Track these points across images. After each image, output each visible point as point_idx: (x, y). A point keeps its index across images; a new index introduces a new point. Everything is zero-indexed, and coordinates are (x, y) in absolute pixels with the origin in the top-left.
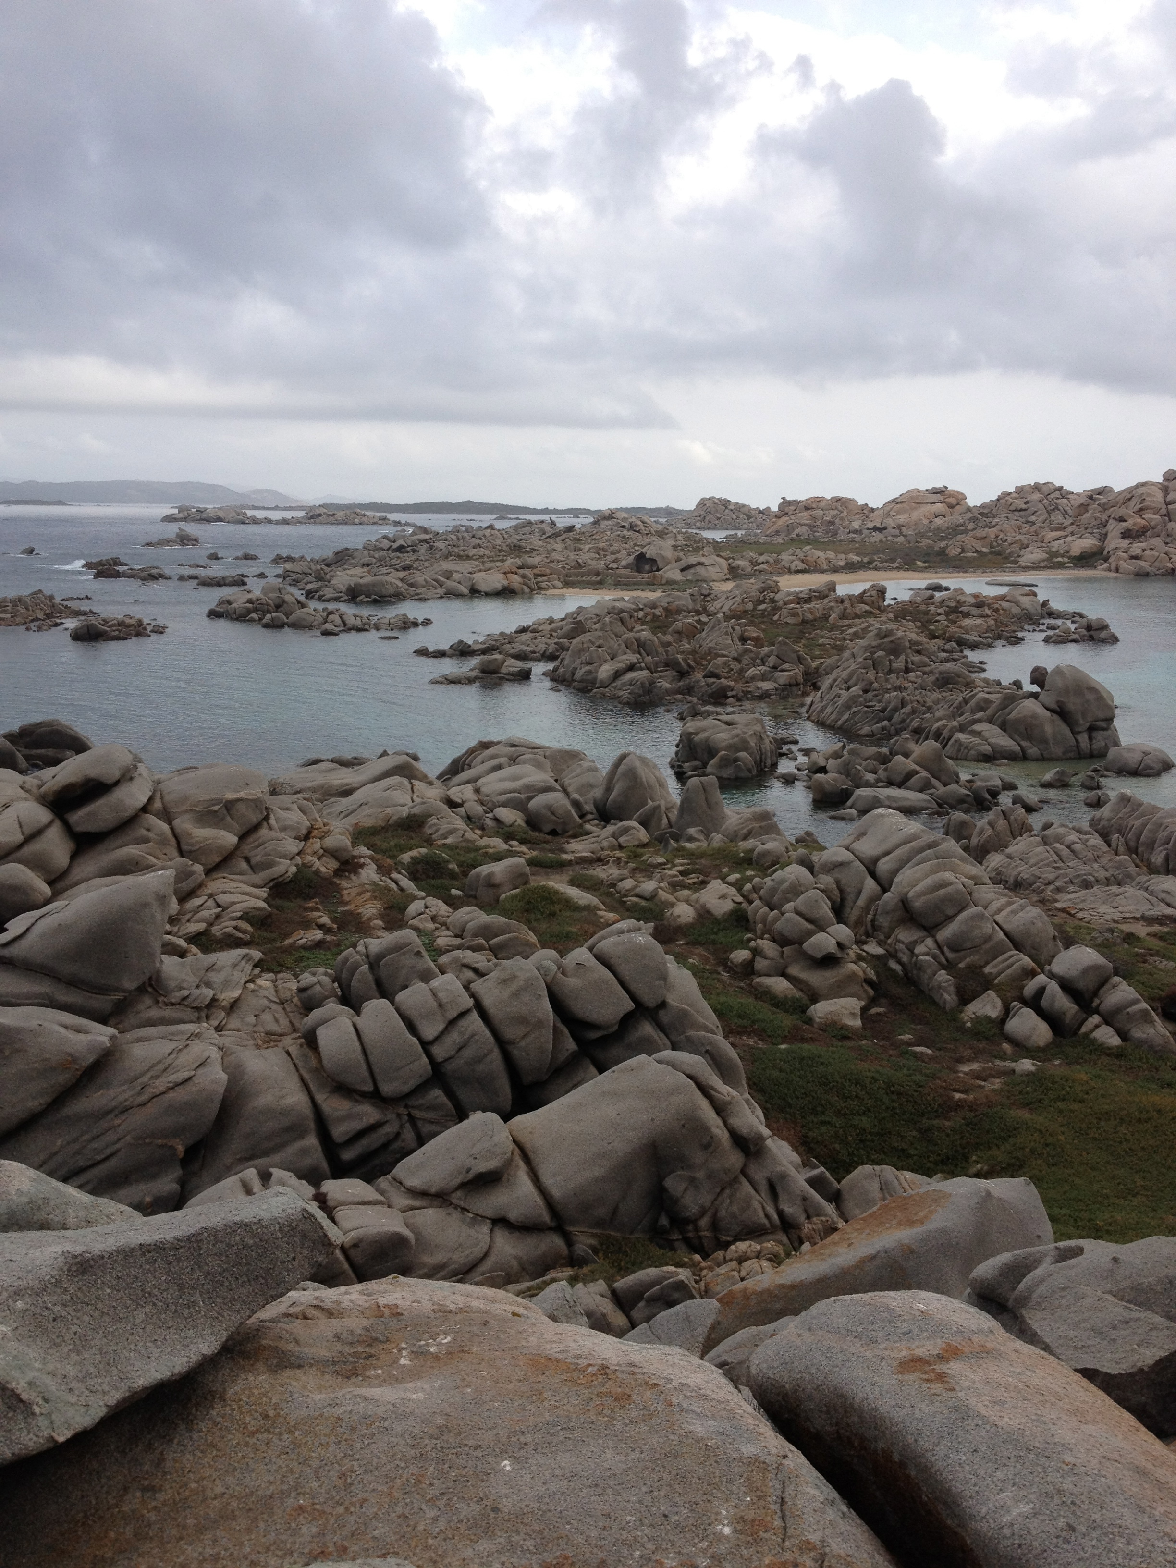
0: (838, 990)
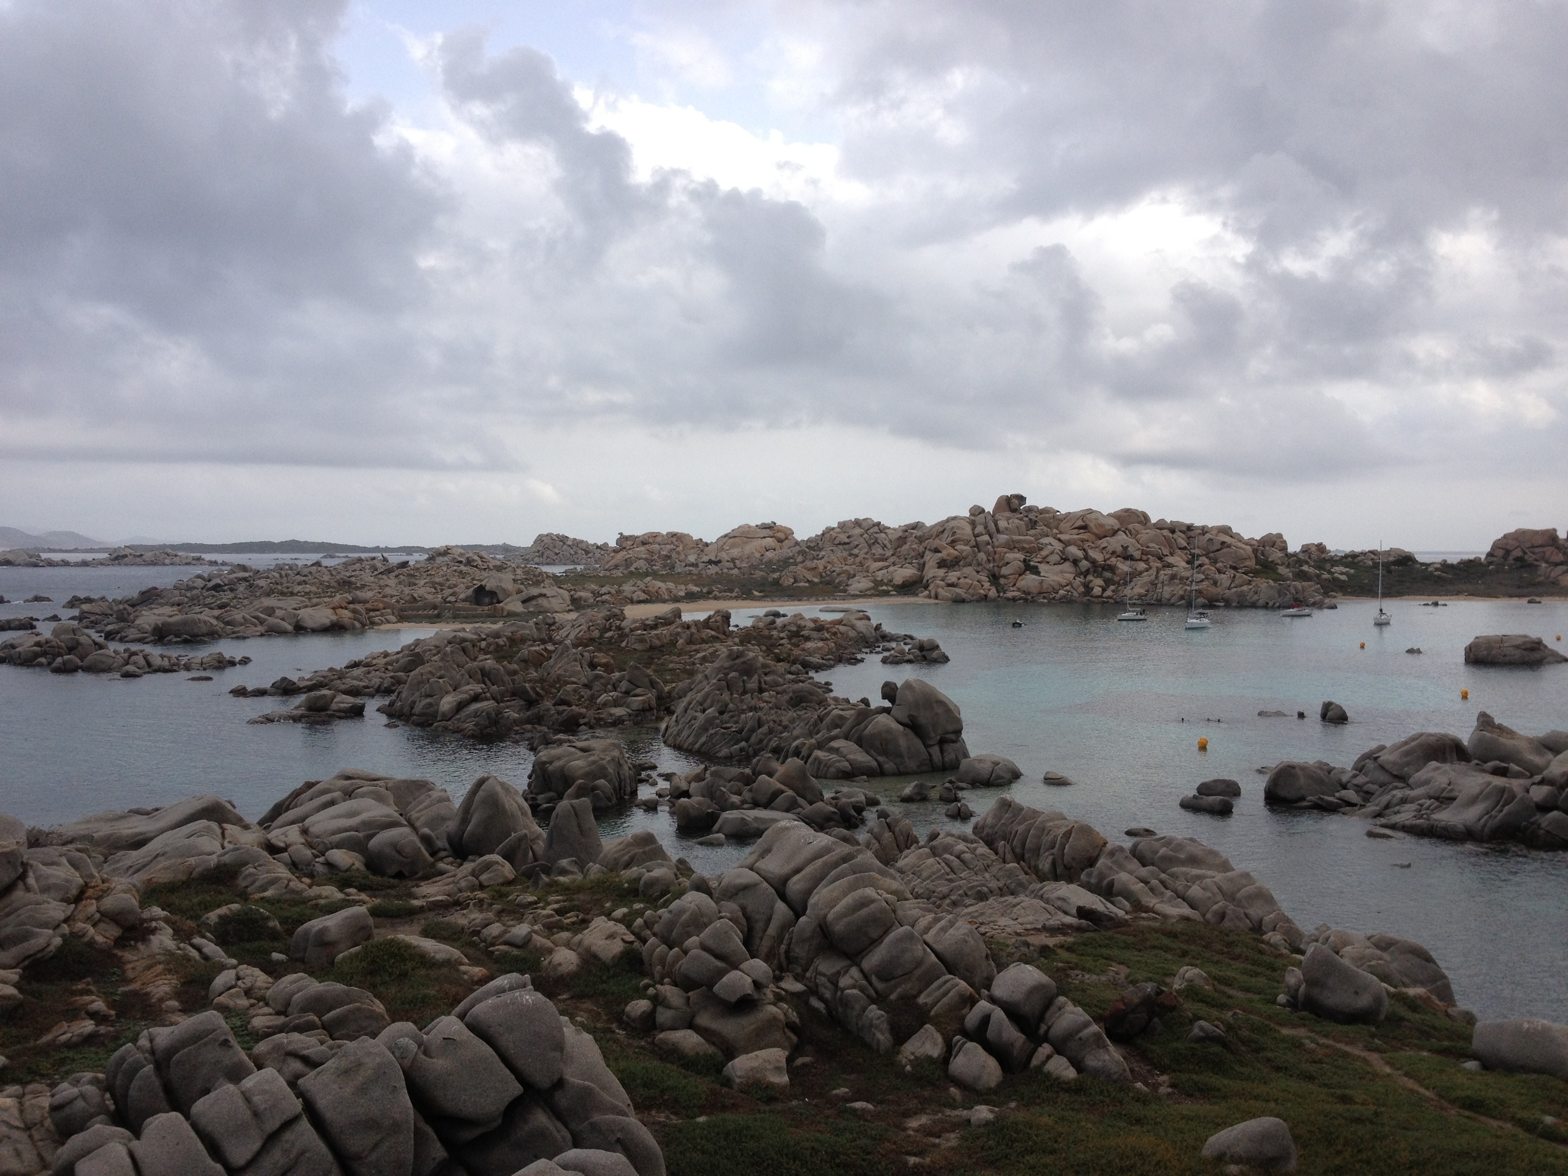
0: (757, 1041)
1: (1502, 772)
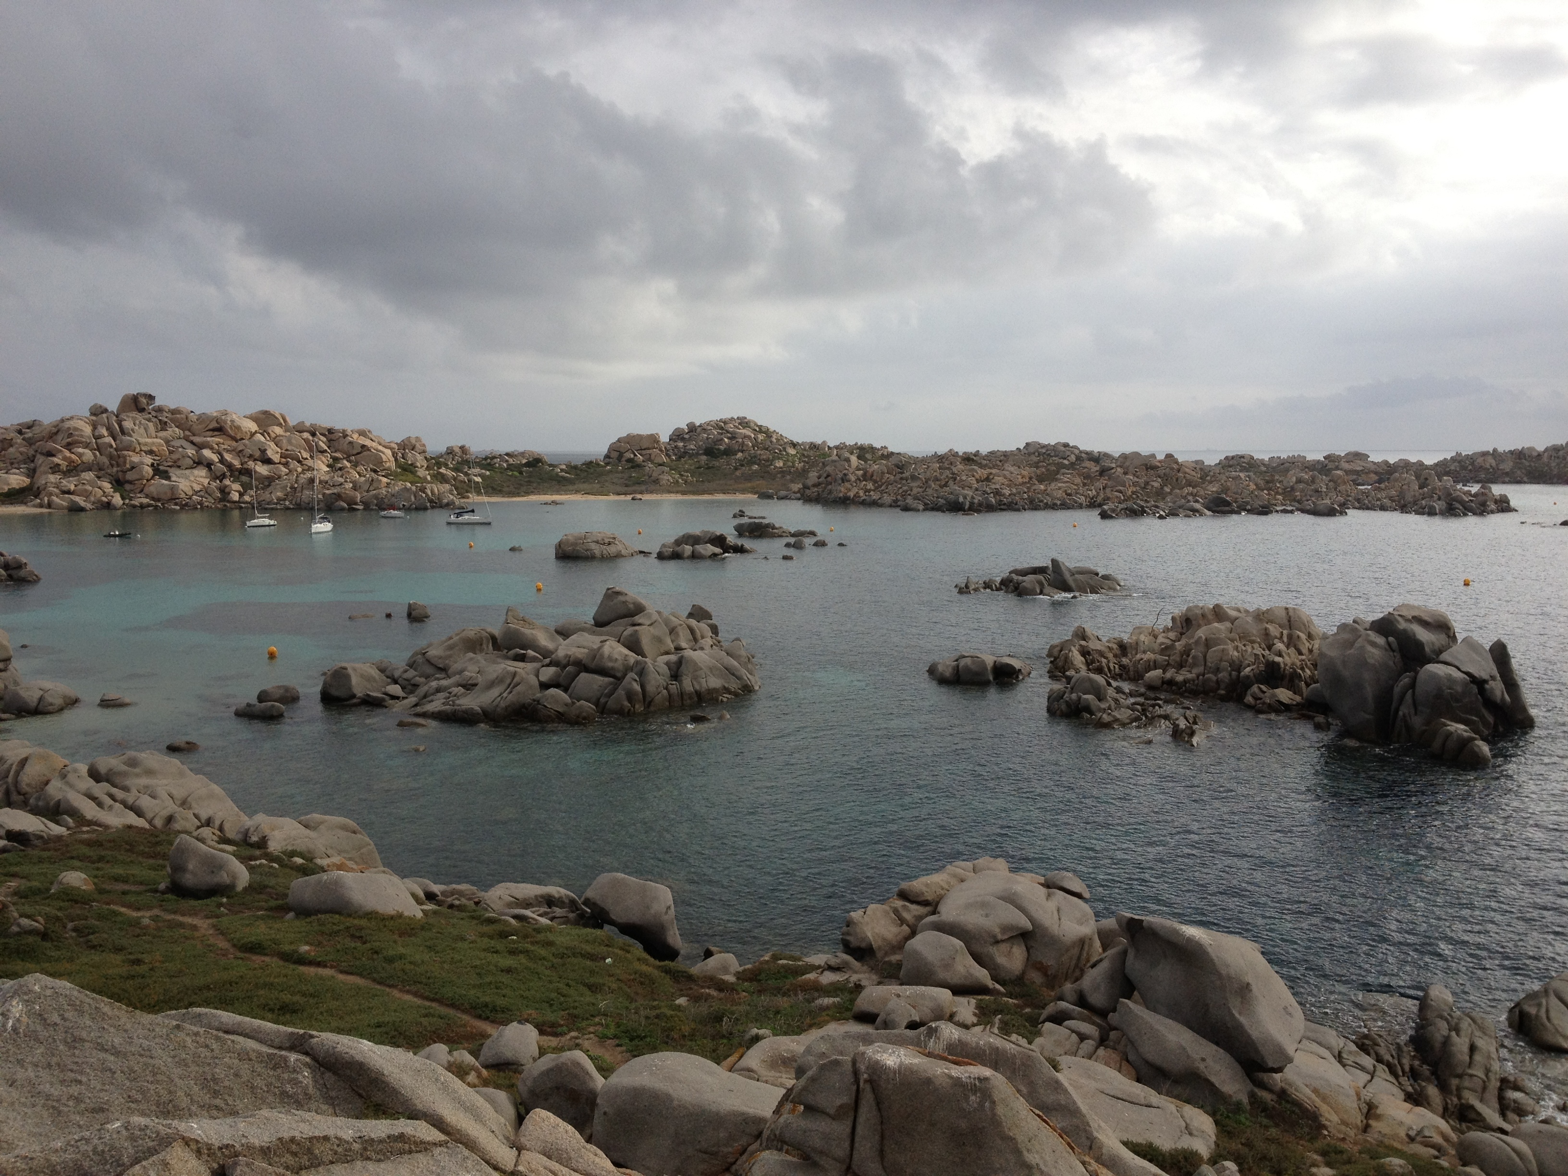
1: (521, 658)
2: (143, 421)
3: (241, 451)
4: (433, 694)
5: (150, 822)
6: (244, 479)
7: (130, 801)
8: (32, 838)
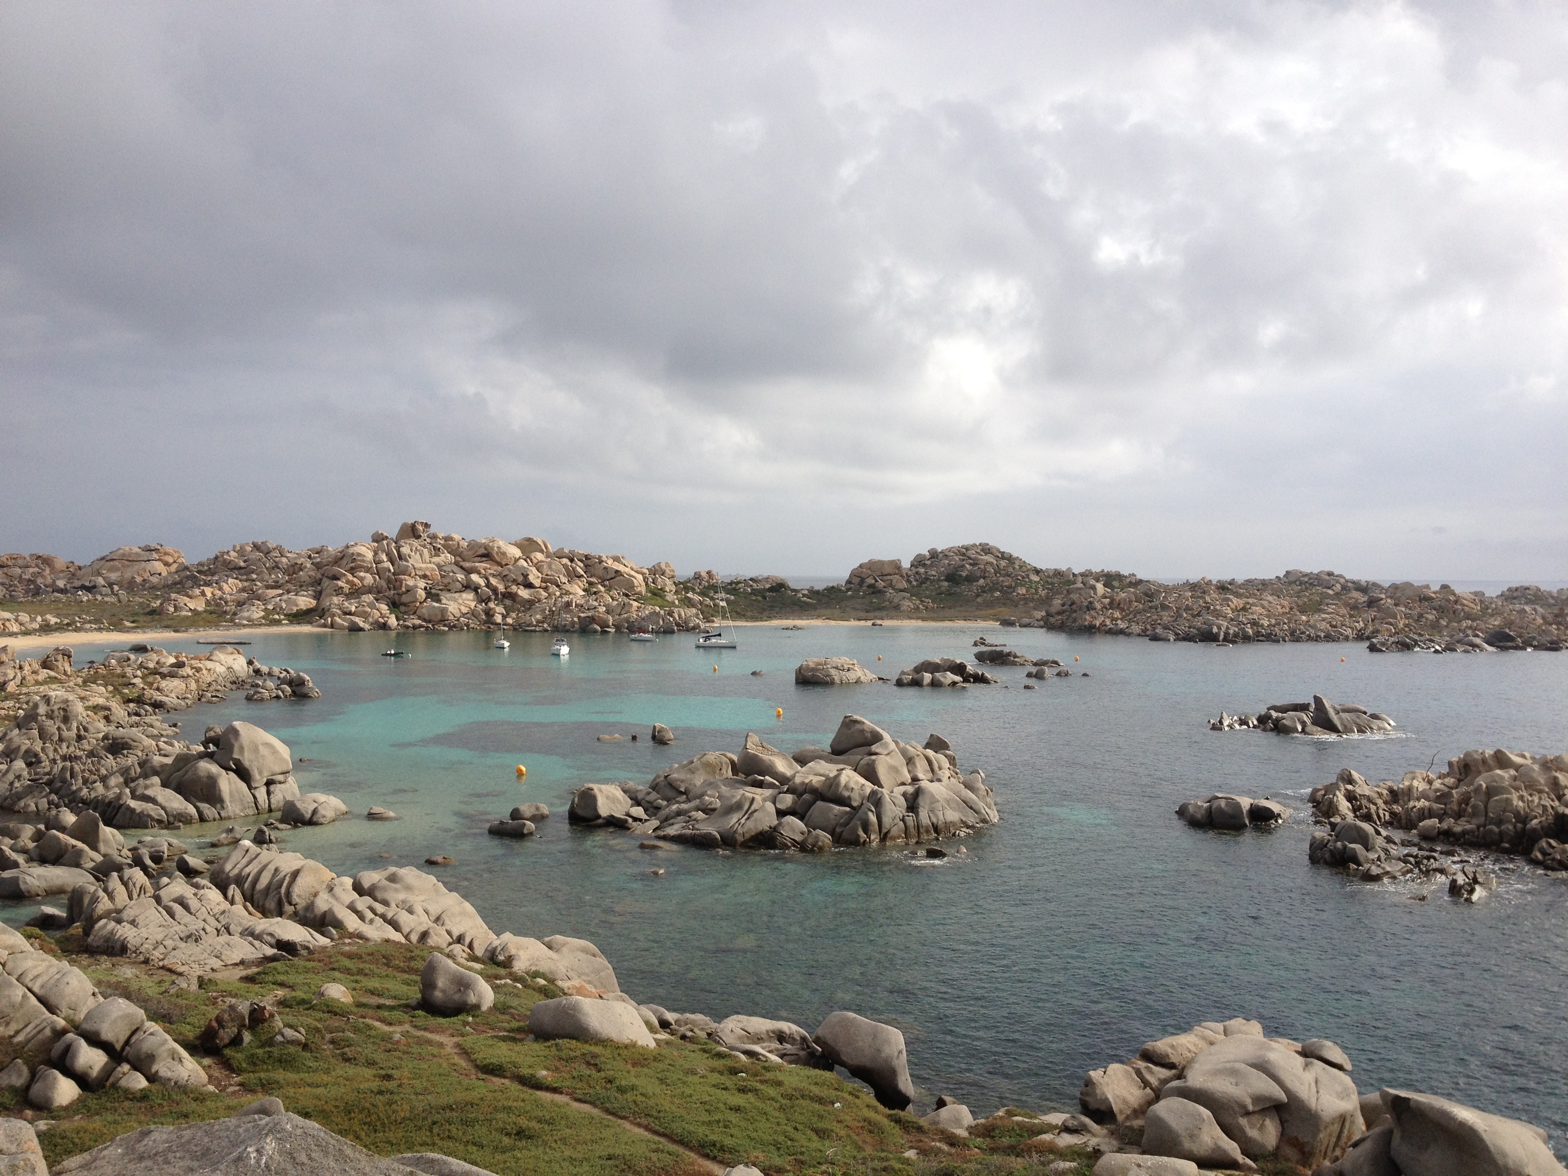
1: (760, 785)
2: (419, 547)
3: (505, 576)
4: (673, 818)
5: (407, 937)
6: (508, 602)
7: (390, 915)
8: (299, 948)
